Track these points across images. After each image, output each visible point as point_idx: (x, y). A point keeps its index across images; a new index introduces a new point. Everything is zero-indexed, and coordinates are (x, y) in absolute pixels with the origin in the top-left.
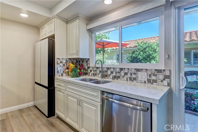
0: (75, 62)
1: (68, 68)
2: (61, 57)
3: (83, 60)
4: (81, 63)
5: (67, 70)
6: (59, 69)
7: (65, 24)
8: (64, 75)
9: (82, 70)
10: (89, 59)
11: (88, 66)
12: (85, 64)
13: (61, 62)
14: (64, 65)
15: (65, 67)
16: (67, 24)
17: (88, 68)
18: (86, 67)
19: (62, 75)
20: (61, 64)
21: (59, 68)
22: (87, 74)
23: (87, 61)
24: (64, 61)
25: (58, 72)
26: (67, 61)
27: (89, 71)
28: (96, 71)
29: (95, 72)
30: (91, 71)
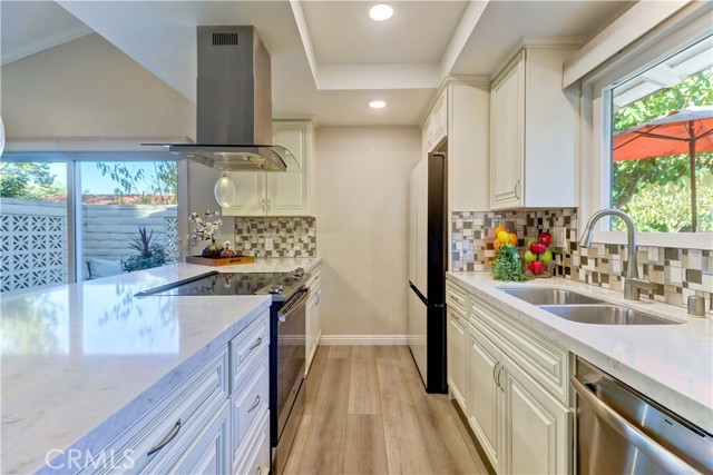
0: (521, 222)
1: (490, 247)
2: (466, 209)
3: (551, 215)
4: (546, 225)
5: (489, 253)
6: (460, 247)
7: (482, 94)
8: (478, 267)
9: (547, 256)
10: (575, 210)
11: (573, 239)
12: (559, 232)
13: (468, 225)
14: (477, 235)
15: (481, 243)
16: (490, 91)
17: (573, 246)
18: (565, 245)
19: (470, 267)
20: (468, 232)
21: (460, 244)
22: (568, 271)
23: (567, 221)
24: (478, 222)
25: (456, 257)
26: (487, 221)
27: (576, 260)
28: (605, 261)
29: (603, 269)
30: (584, 260)
